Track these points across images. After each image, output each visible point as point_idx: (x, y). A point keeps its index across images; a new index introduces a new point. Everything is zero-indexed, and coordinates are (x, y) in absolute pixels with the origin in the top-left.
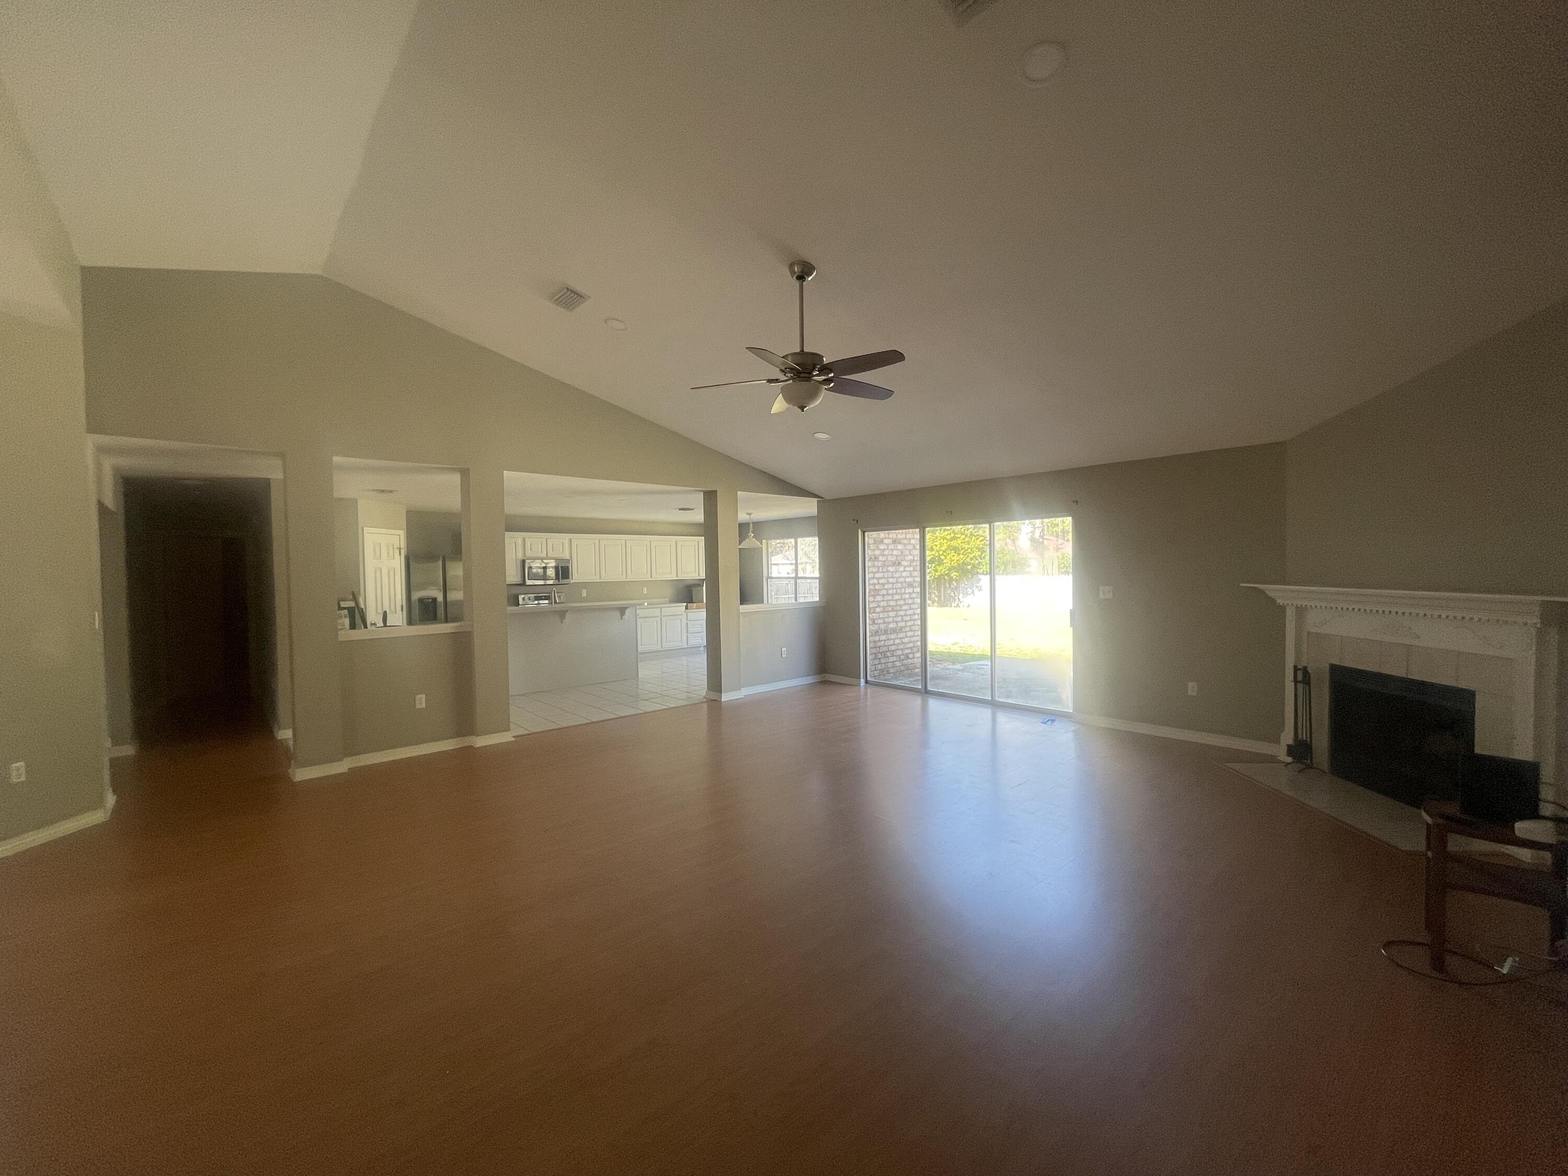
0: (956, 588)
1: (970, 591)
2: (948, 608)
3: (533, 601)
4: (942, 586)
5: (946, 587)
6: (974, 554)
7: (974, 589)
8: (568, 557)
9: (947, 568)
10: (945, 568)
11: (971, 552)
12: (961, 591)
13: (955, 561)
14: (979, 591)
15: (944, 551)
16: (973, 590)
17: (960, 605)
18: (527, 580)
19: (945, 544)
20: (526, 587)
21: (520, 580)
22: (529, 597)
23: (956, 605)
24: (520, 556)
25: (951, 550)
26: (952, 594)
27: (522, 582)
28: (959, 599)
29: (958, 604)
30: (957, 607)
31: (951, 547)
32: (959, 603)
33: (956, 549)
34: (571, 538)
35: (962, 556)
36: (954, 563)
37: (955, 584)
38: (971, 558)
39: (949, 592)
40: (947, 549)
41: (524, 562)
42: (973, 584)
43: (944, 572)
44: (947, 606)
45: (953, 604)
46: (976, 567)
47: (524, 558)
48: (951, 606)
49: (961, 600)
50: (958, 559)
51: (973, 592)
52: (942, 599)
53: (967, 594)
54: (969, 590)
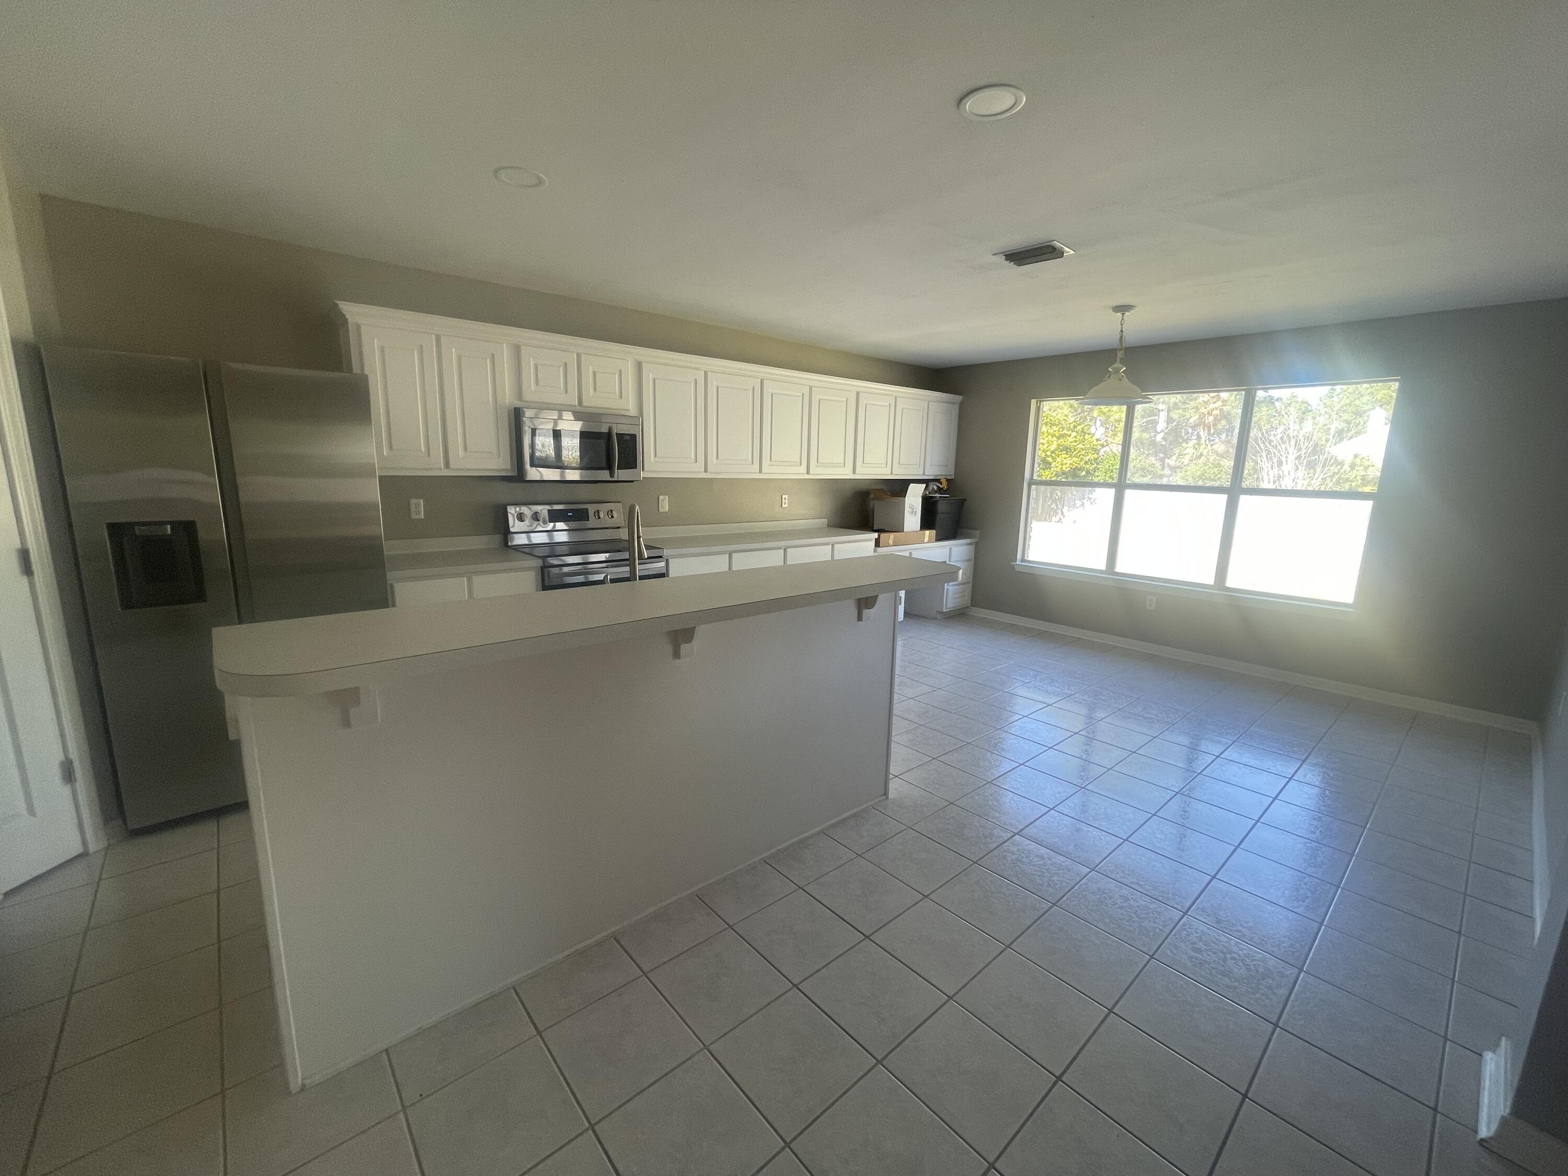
0: (1060, 499)
1: (1078, 503)
2: (1046, 522)
3: (545, 523)
4: (1041, 495)
5: (1047, 496)
6: (1088, 457)
7: (1085, 501)
8: (633, 412)
9: (1054, 473)
10: (1052, 473)
11: (1086, 454)
12: (1066, 503)
13: (1068, 465)
14: (1092, 504)
15: (1053, 452)
16: (1083, 503)
17: (1063, 520)
18: (528, 466)
19: (1055, 443)
20: (526, 484)
21: (508, 466)
22: (536, 513)
23: (1057, 519)
24: (508, 398)
25: (1061, 451)
26: (1054, 506)
27: (515, 474)
28: (1062, 513)
29: (1060, 519)
30: (1058, 522)
31: (1062, 446)
32: (1062, 517)
33: (1067, 449)
34: (640, 358)
35: (1075, 459)
36: (1066, 468)
37: (1059, 494)
38: (1086, 462)
39: (1049, 503)
40: (1056, 450)
41: (517, 415)
42: (1084, 495)
43: (1051, 478)
44: (1045, 520)
45: (1053, 518)
46: (1091, 474)
47: (518, 404)
48: (1051, 521)
49: (1065, 514)
50: (1071, 462)
51: (1083, 504)
52: (1040, 512)
53: (1074, 506)
54: (1077, 501)
